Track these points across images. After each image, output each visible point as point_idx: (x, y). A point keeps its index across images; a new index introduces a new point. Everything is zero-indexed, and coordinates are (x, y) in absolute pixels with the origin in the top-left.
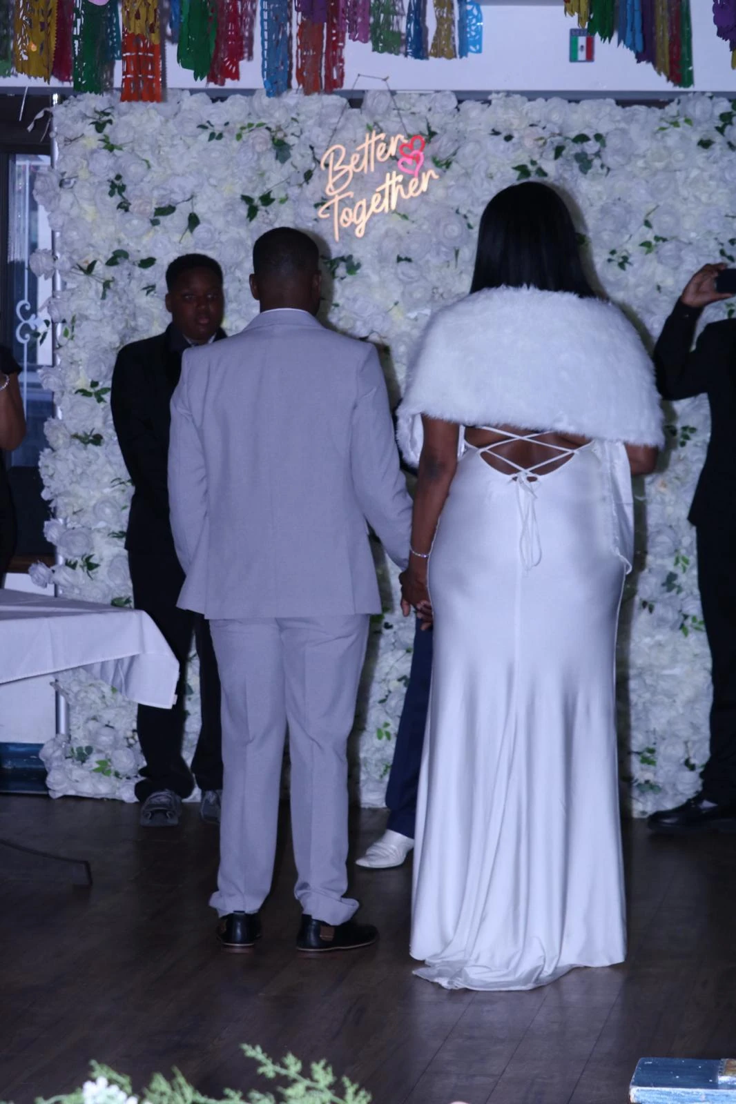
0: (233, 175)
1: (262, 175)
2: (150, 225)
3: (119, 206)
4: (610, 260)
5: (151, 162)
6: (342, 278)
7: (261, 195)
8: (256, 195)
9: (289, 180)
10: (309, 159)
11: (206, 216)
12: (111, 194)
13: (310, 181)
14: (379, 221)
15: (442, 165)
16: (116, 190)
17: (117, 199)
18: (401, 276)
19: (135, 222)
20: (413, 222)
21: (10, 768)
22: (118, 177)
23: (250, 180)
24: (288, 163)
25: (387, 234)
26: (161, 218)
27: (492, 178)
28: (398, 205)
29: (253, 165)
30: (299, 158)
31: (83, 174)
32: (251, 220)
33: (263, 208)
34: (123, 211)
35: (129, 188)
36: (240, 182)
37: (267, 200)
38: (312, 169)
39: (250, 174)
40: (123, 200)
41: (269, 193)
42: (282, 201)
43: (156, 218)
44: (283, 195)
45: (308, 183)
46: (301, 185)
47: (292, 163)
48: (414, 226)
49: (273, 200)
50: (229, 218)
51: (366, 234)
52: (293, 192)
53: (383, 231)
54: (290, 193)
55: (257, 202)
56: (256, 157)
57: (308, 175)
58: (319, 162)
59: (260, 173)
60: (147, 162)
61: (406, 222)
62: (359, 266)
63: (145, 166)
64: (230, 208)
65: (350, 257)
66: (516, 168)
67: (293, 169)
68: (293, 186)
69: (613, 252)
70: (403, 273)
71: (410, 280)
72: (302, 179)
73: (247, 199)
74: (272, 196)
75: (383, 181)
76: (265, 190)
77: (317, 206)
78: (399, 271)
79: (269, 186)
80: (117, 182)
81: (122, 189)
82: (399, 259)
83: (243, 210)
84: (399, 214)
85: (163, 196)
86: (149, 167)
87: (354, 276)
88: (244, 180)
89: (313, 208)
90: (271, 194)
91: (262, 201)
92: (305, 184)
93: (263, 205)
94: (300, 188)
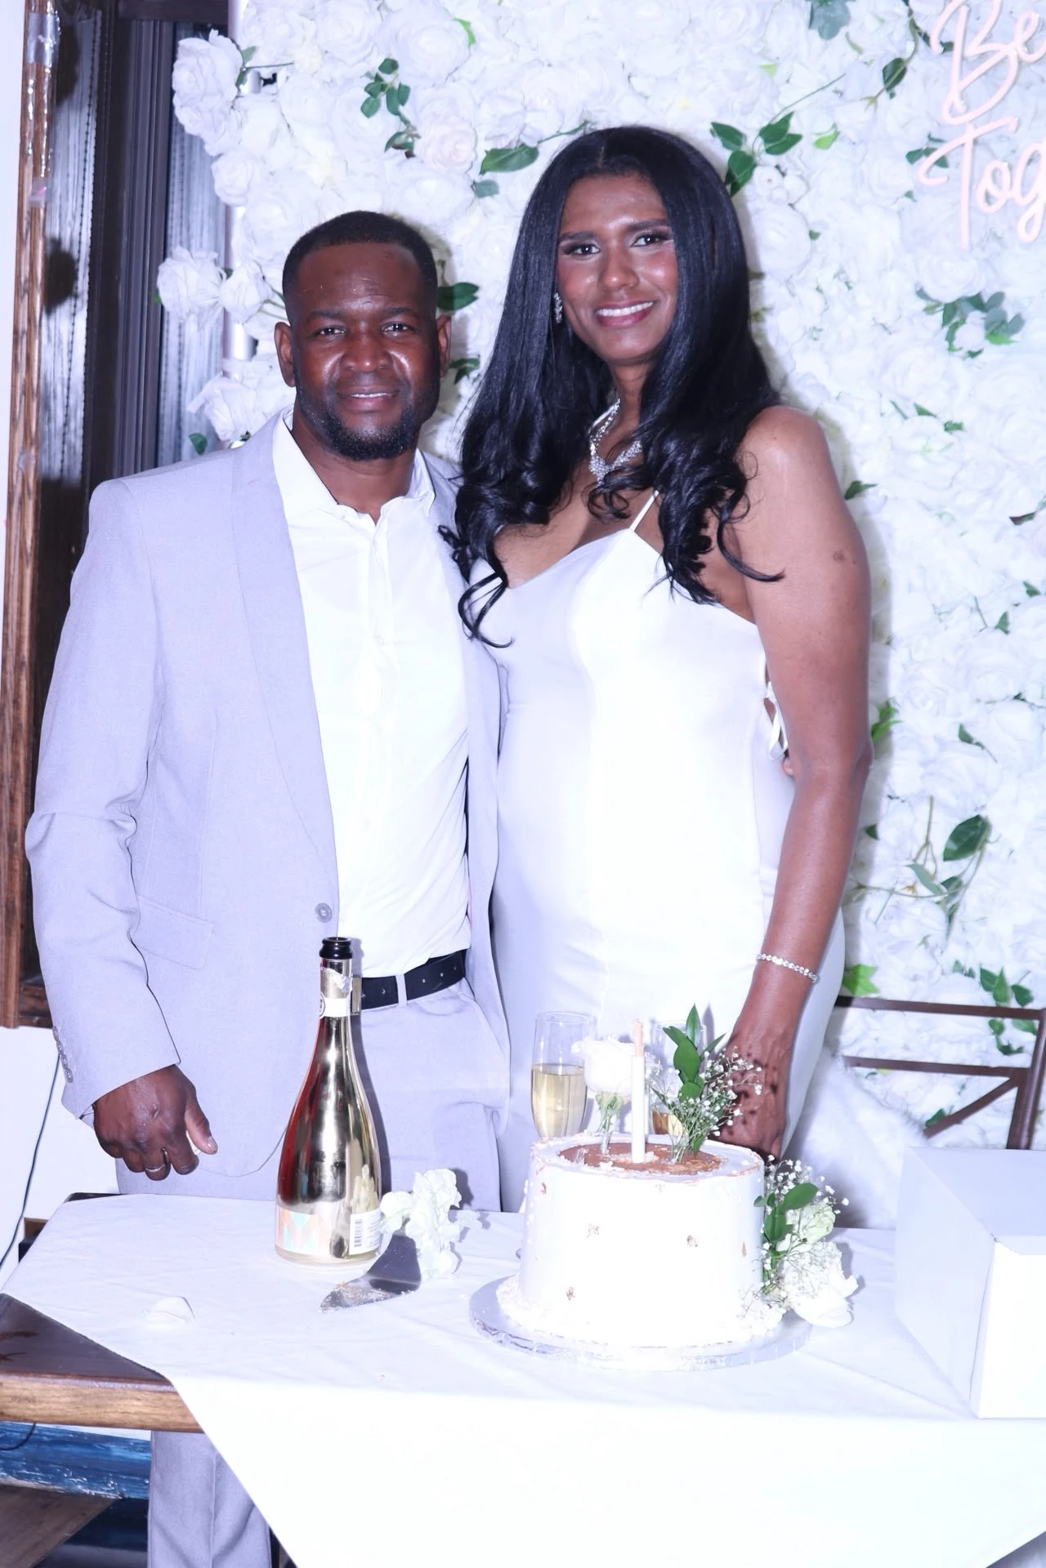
0: (694, 68)
1: (771, 69)
2: (471, 195)
3: (392, 144)
5: (478, 27)
6: (973, 354)
7: (765, 124)
8: (751, 128)
9: (839, 86)
10: (901, 29)
12: (369, 109)
13: (897, 89)
16: (383, 98)
17: (385, 123)
19: (430, 185)
21: (112, 1496)
22: (390, 66)
23: (739, 83)
24: (839, 40)
26: (499, 177)
29: (749, 40)
30: (871, 24)
31: (306, 57)
33: (772, 159)
34: (402, 153)
35: (418, 96)
36: (711, 88)
37: (780, 137)
38: (905, 57)
39: (738, 66)
40: (403, 128)
41: (786, 121)
42: (822, 143)
43: (488, 176)
44: (824, 127)
45: (892, 96)
46: (873, 100)
47: (847, 35)
49: (796, 138)
52: (853, 117)
54: (844, 120)
55: (754, 143)
56: (755, 20)
57: (895, 73)
58: (927, 38)
59: (765, 63)
60: (466, 24)
62: (1018, 323)
63: (463, 38)
65: (998, 298)
67: (852, 54)
68: (852, 101)
72: (878, 83)
73: (728, 135)
74: (794, 128)
76: (777, 110)
77: (913, 156)
79: (787, 99)
80: (388, 79)
81: (399, 96)
85: (504, 118)
86: (472, 40)
87: (1004, 347)
88: (723, 79)
89: (905, 162)
90: (793, 122)
91: (766, 141)
92: (885, 95)
93: (769, 151)
94: (872, 107)
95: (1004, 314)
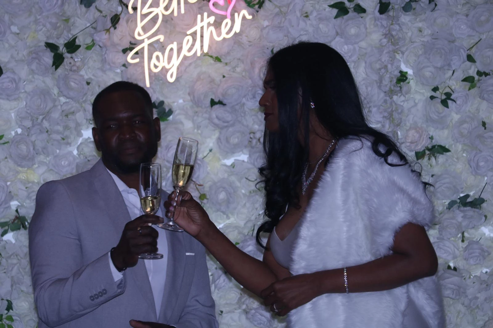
0: (36, 22)
1: (67, 20)
4: (432, 98)
7: (66, 42)
8: (61, 43)
9: (94, 25)
10: (116, 3)
11: (10, 65)
13: (117, 26)
14: (190, 64)
15: (254, 5)
18: (216, 121)
20: (226, 64)
23: (55, 27)
24: (92, 8)
25: (199, 78)
27: (307, 16)
28: (210, 47)
29: (57, 10)
32: (56, 69)
33: (69, 55)
36: (44, 29)
37: (72, 46)
38: (118, 14)
39: (54, 20)
41: (74, 40)
42: (89, 48)
44: (89, 41)
45: (115, 28)
46: (108, 30)
47: (96, 7)
48: (228, 68)
49: (79, 46)
50: (34, 67)
51: (177, 79)
52: (100, 37)
53: (195, 75)
54: (97, 38)
55: (62, 49)
56: (60, 2)
57: (115, 20)
58: (127, 7)
59: (64, 18)
61: (219, 65)
62: (170, 112)
64: (34, 56)
65: (162, 103)
66: (332, 6)
67: (98, 14)
68: (100, 31)
69: (435, 89)
70: (217, 117)
71: (226, 124)
72: (109, 24)
73: (51, 47)
74: (77, 42)
75: (195, 23)
76: (70, 36)
77: (125, 51)
78: (214, 116)
79: (74, 32)
82: (213, 103)
83: (48, 58)
84: (211, 57)
87: (166, 122)
88: (48, 26)
89: (121, 54)
90: (77, 40)
91: (67, 48)
92: (112, 29)
93: (68, 52)
94: (108, 33)
95: (165, 110)
